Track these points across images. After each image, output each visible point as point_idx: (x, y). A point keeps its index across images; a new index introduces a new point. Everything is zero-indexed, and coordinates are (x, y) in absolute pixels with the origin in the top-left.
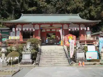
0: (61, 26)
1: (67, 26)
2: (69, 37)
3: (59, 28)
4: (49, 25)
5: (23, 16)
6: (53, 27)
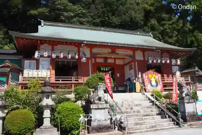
0: (130, 53)
1: (141, 53)
2: (150, 76)
4: (110, 50)
5: (44, 25)
6: (118, 54)
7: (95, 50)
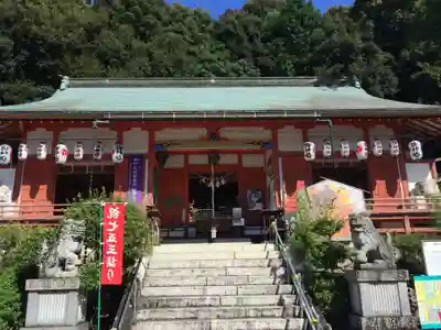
0: (266, 134)
1: (298, 133)
3: (258, 147)
4: (203, 132)
6: (226, 139)
7: (161, 136)
